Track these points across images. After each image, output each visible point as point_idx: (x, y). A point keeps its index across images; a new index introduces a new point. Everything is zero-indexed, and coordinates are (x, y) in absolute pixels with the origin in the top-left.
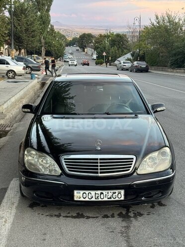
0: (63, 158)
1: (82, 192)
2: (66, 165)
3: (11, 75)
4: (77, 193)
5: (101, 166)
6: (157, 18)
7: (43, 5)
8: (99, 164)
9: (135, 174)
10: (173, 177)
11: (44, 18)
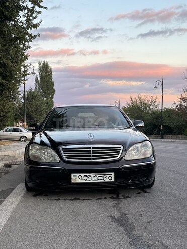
0: (62, 148)
1: (78, 175)
2: (64, 153)
3: (23, 139)
4: (74, 176)
5: (93, 153)
6: (132, 100)
7: (48, 94)
8: (92, 152)
9: (123, 159)
10: (155, 163)
11: (49, 103)
